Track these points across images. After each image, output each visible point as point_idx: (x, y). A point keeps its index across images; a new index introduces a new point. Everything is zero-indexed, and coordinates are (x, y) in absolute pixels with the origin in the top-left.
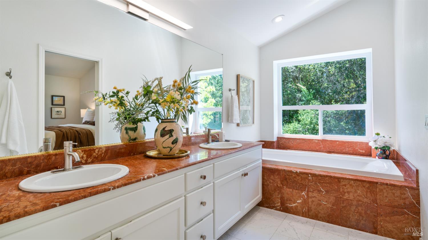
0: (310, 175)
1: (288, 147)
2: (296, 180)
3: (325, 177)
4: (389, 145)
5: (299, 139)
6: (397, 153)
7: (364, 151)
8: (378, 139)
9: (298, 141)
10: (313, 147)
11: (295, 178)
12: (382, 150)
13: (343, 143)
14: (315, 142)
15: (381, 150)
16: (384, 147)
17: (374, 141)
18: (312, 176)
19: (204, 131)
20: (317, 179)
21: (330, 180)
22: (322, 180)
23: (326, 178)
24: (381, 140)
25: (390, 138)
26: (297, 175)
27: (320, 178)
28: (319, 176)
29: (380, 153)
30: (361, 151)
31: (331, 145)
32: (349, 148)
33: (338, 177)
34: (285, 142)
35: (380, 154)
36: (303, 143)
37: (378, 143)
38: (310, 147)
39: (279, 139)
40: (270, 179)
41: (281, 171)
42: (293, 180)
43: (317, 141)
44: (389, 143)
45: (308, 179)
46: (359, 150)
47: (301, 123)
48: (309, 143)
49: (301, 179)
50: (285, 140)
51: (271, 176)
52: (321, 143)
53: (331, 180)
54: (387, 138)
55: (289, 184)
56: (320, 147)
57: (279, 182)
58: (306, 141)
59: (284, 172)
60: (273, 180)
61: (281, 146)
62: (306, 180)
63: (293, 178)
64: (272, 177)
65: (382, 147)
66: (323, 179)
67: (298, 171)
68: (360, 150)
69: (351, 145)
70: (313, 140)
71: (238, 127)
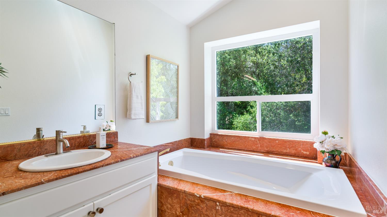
0: (218, 204)
1: (221, 145)
2: (200, 208)
3: (238, 208)
4: (340, 148)
5: (234, 136)
6: (350, 159)
7: (308, 153)
8: (325, 140)
9: (232, 138)
10: (249, 146)
11: (199, 206)
12: (331, 155)
13: (284, 142)
14: (251, 140)
15: (329, 155)
16: (333, 151)
17: (320, 143)
18: (221, 204)
19: (81, 132)
20: (227, 211)
21: (246, 214)
22: (235, 214)
23: (241, 211)
24: (330, 142)
25: (342, 138)
26: (201, 201)
27: (232, 210)
28: (230, 206)
29: (327, 157)
30: (305, 153)
31: (269, 144)
32: (290, 148)
33: (258, 212)
34: (218, 140)
35: (327, 160)
36: (238, 141)
37: (326, 146)
38: (246, 146)
39: (212, 136)
40: (167, 203)
41: (181, 193)
42: (195, 208)
43: (253, 139)
44: (340, 146)
45: (215, 209)
46: (302, 151)
47: (251, 115)
48: (245, 142)
49: (206, 208)
50: (218, 137)
51: (168, 199)
52: (258, 142)
53: (248, 214)
54: (337, 138)
55: (190, 213)
56: (257, 146)
57: (179, 210)
58: (241, 139)
59: (184, 194)
60: (170, 204)
61: (214, 144)
62: (213, 210)
63: (196, 205)
64: (170, 200)
65: (331, 151)
66: (237, 212)
67: (203, 195)
68: (304, 151)
69: (292, 144)
70: (249, 137)
71: (148, 123)
